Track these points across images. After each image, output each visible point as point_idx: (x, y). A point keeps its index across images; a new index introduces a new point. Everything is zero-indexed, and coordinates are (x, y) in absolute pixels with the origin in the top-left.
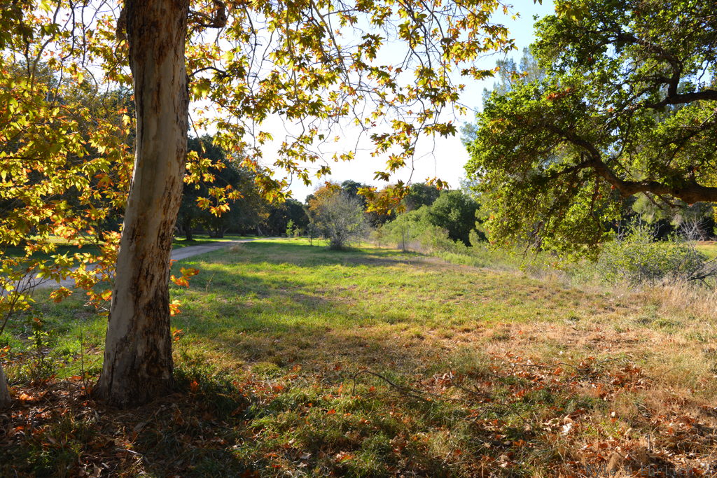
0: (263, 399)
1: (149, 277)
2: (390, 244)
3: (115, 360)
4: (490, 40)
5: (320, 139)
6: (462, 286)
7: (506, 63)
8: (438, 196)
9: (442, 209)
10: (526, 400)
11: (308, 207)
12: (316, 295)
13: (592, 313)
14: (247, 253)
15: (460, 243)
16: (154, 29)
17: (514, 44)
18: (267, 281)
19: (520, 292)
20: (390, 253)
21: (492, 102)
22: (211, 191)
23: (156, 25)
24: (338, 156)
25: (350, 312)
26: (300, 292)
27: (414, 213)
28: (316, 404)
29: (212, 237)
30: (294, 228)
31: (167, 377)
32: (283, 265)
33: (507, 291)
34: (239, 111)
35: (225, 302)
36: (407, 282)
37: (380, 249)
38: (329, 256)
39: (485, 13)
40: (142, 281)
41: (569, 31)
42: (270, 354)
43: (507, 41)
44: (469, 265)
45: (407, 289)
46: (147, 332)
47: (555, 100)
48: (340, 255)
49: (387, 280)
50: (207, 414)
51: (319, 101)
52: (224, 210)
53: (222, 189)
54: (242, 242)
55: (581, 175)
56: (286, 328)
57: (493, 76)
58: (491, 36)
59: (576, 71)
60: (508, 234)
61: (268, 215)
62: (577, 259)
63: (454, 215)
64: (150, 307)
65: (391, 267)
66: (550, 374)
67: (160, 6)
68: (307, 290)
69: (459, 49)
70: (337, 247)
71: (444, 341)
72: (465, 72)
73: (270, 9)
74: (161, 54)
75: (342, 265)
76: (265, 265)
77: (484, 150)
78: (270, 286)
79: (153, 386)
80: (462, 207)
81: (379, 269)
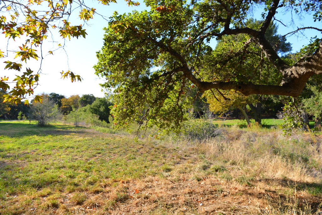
2: (71, 123)
8: (95, 100)
9: (96, 106)
11: (32, 105)
15: (104, 122)
20: (69, 127)
27: (84, 108)
30: (22, 116)
37: (65, 125)
38: (35, 130)
44: (108, 133)
45: (68, 151)
60: (127, 118)
61: (10, 109)
63: (102, 109)
70: (41, 125)
80: (106, 105)
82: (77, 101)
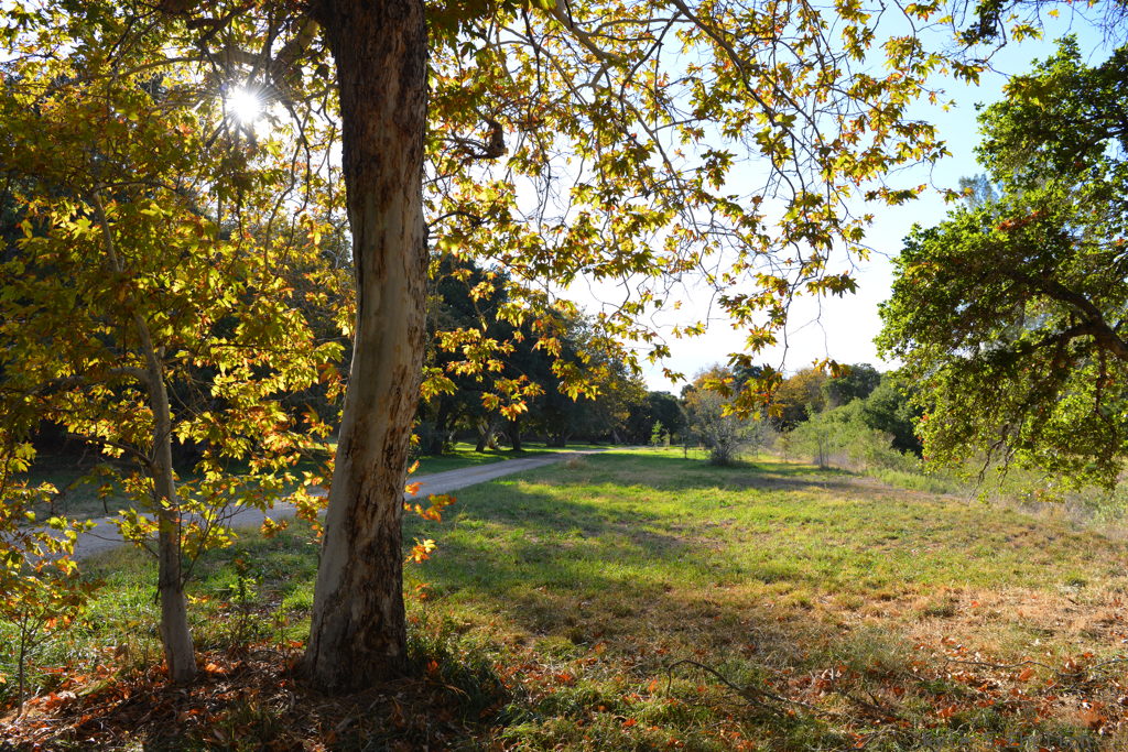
0: (534, 693)
1: (370, 508)
2: (804, 456)
3: (322, 624)
4: (905, 146)
5: (656, 306)
6: (902, 525)
7: (975, 182)
8: (879, 384)
9: (883, 404)
10: (955, 723)
11: (684, 403)
12: (669, 534)
13: (1113, 574)
14: (590, 470)
15: (910, 455)
16: (374, 165)
17: (945, 149)
18: (604, 511)
19: (994, 535)
20: (799, 470)
21: (914, 240)
22: (498, 384)
23: (377, 159)
24: (682, 331)
25: (713, 561)
26: (646, 528)
27: (842, 409)
28: (609, 707)
29: (549, 446)
30: (662, 434)
31: (395, 653)
32: (633, 487)
33: (972, 534)
34: (532, 271)
35: (535, 540)
36: (814, 516)
37: (787, 464)
38: (707, 474)
39: (896, 107)
40: (360, 513)
41: (1037, 123)
42: (570, 622)
43: (933, 145)
44: (922, 489)
45: (810, 527)
46: (366, 586)
47: (1012, 232)
48: (724, 473)
49: (782, 512)
50: (444, 712)
51: (646, 251)
52: (519, 410)
53: (514, 382)
54: (589, 452)
55: (1071, 348)
56: (605, 585)
57: (916, 197)
58: (908, 140)
59: (1056, 184)
60: (955, 443)
61: (627, 415)
62: (1078, 485)
63: (903, 413)
64: (370, 550)
65: (795, 492)
66: (1011, 679)
67: (382, 134)
68: (659, 526)
69: (846, 161)
70: (721, 462)
71: (844, 613)
72: (871, 196)
73: (578, 127)
74: (385, 198)
75: (721, 489)
76: (610, 488)
77: (905, 314)
78: (606, 519)
79: (373, 664)
81: (777, 495)
82: (818, 388)
